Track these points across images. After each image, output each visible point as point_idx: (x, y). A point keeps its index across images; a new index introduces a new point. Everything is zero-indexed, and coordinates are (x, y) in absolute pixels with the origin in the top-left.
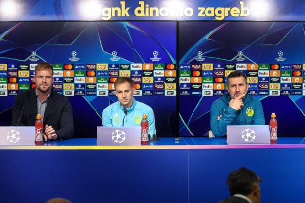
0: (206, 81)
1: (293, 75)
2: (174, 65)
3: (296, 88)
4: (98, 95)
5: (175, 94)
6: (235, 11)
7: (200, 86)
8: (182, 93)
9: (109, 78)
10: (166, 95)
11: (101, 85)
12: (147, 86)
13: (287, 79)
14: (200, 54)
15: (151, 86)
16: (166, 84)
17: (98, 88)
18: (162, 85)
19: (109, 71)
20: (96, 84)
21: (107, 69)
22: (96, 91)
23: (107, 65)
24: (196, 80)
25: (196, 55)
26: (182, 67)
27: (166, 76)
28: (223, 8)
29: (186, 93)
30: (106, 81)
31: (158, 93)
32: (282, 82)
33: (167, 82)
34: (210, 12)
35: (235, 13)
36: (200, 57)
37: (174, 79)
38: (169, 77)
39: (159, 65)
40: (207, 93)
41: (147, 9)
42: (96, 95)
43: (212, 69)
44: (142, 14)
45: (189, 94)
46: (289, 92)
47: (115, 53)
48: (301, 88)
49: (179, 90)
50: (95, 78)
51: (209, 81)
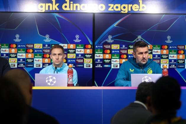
0: (114, 57)
1: (178, 53)
2: (91, 45)
3: (180, 63)
4: (35, 67)
5: (91, 67)
6: (136, 7)
7: (110, 61)
8: (97, 66)
9: (43, 55)
10: (85, 67)
11: (37, 59)
12: (71, 61)
13: (174, 56)
14: (110, 37)
15: (74, 61)
16: (85, 59)
17: (35, 62)
18: (82, 60)
19: (43, 49)
20: (33, 59)
21: (41, 48)
22: (33, 64)
23: (42, 45)
24: (107, 56)
25: (107, 38)
26: (97, 47)
27: (85, 53)
28: (127, 5)
29: (100, 66)
30: (41, 57)
31: (79, 66)
32: (170, 58)
33: (86, 58)
34: (117, 7)
35: (136, 9)
36: (110, 39)
37: (91, 56)
38: (88, 54)
39: (80, 45)
40: (115, 66)
41: (72, 5)
42: (33, 67)
43: (119, 48)
44: (68, 9)
45: (102, 67)
46: (175, 65)
47: (47, 36)
48: (184, 62)
49: (94, 64)
50: (33, 54)
51: (116, 57)
